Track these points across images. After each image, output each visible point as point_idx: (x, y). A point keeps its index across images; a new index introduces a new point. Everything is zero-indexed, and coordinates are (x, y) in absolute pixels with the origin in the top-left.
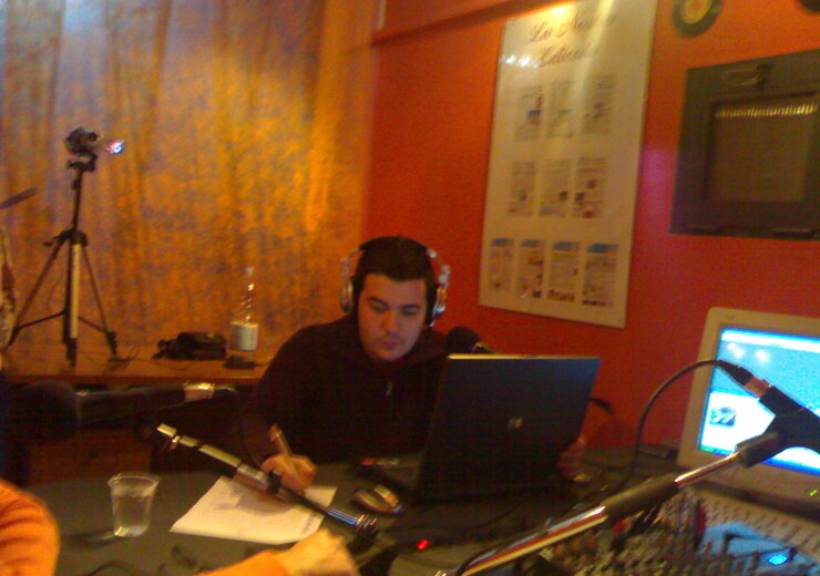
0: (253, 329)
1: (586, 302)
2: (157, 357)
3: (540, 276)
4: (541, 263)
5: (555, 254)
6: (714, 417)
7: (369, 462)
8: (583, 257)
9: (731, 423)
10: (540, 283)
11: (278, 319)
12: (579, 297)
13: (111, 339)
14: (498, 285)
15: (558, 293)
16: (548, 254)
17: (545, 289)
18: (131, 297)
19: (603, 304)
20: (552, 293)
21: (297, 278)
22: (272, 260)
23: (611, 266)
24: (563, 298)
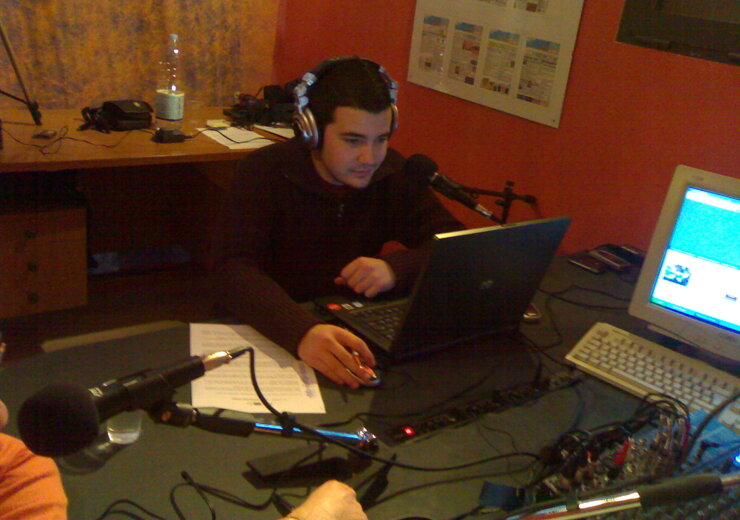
0: (179, 99)
1: (520, 97)
2: (83, 128)
3: (474, 63)
4: (477, 49)
5: (491, 43)
6: (668, 273)
7: (333, 307)
8: (522, 49)
9: (684, 282)
10: (474, 69)
11: (199, 77)
12: (515, 90)
13: (33, 109)
14: (428, 65)
15: (492, 83)
16: (484, 41)
17: (479, 76)
18: (48, 58)
19: (538, 102)
20: (485, 81)
21: (218, 34)
22: (192, 16)
23: (552, 64)
24: (498, 89)
